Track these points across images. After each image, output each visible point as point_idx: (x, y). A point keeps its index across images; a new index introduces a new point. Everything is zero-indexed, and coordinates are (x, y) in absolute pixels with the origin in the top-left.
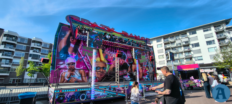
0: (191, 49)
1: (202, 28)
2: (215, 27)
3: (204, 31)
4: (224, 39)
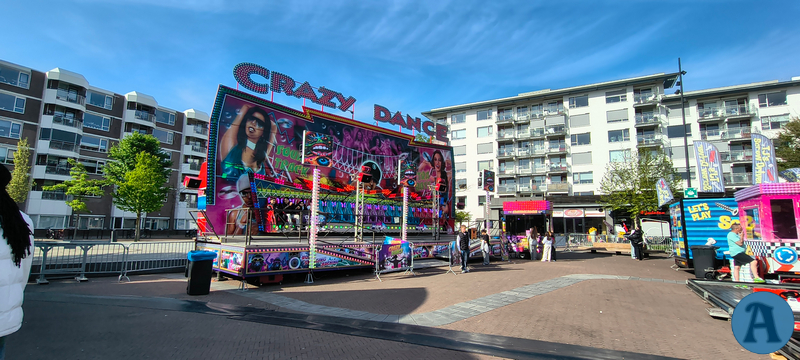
0: (568, 150)
1: (604, 92)
2: (636, 91)
3: (608, 101)
4: (653, 129)
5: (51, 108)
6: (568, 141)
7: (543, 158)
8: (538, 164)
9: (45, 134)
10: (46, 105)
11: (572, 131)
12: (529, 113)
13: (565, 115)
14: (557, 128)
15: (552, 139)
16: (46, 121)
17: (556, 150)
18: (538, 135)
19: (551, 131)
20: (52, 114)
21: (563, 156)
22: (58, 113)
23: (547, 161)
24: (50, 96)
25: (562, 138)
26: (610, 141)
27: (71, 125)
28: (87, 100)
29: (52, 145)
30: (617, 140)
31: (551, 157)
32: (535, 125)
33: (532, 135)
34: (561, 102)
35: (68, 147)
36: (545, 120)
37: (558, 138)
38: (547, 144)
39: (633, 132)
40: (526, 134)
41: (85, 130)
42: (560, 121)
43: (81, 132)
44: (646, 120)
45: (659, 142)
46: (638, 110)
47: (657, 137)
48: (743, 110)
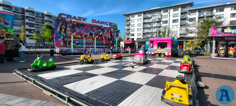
0: (161, 25)
1: (173, 8)
2: (182, 8)
3: (174, 11)
4: (185, 19)
5: (27, 17)
6: (162, 23)
7: (155, 28)
8: (154, 29)
9: (27, 24)
10: (26, 16)
11: (163, 20)
12: (152, 15)
13: (161, 15)
14: (159, 19)
15: (157, 22)
16: (27, 21)
17: (158, 25)
18: (154, 21)
19: (157, 20)
20: (28, 19)
21: (160, 27)
22: (29, 18)
23: (156, 28)
24: (27, 14)
25: (160, 22)
26: (173, 23)
27: (33, 21)
28: (35, 15)
29: (29, 26)
30: (175, 22)
31: (157, 27)
32: (153, 18)
33: (153, 21)
34: (161, 11)
35: (33, 27)
36: (156, 17)
37: (159, 22)
38: (156, 23)
39: (179, 20)
40: (150, 21)
41: (36, 22)
42: (160, 17)
43: (35, 23)
44: (184, 16)
45: (186, 23)
46: (182, 14)
47: (186, 21)
48: (211, 13)
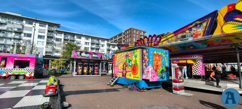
1: (39, 22)
2: (49, 26)
3: (40, 26)
6: (23, 35)
11: (25, 32)
12: (7, 21)
13: (23, 26)
14: (19, 29)
15: (16, 32)
25: (20, 33)
26: (38, 38)
33: (7, 29)
34: (23, 21)
38: (14, 34)
39: (46, 37)
44: (50, 34)
45: (53, 41)
46: (49, 31)
